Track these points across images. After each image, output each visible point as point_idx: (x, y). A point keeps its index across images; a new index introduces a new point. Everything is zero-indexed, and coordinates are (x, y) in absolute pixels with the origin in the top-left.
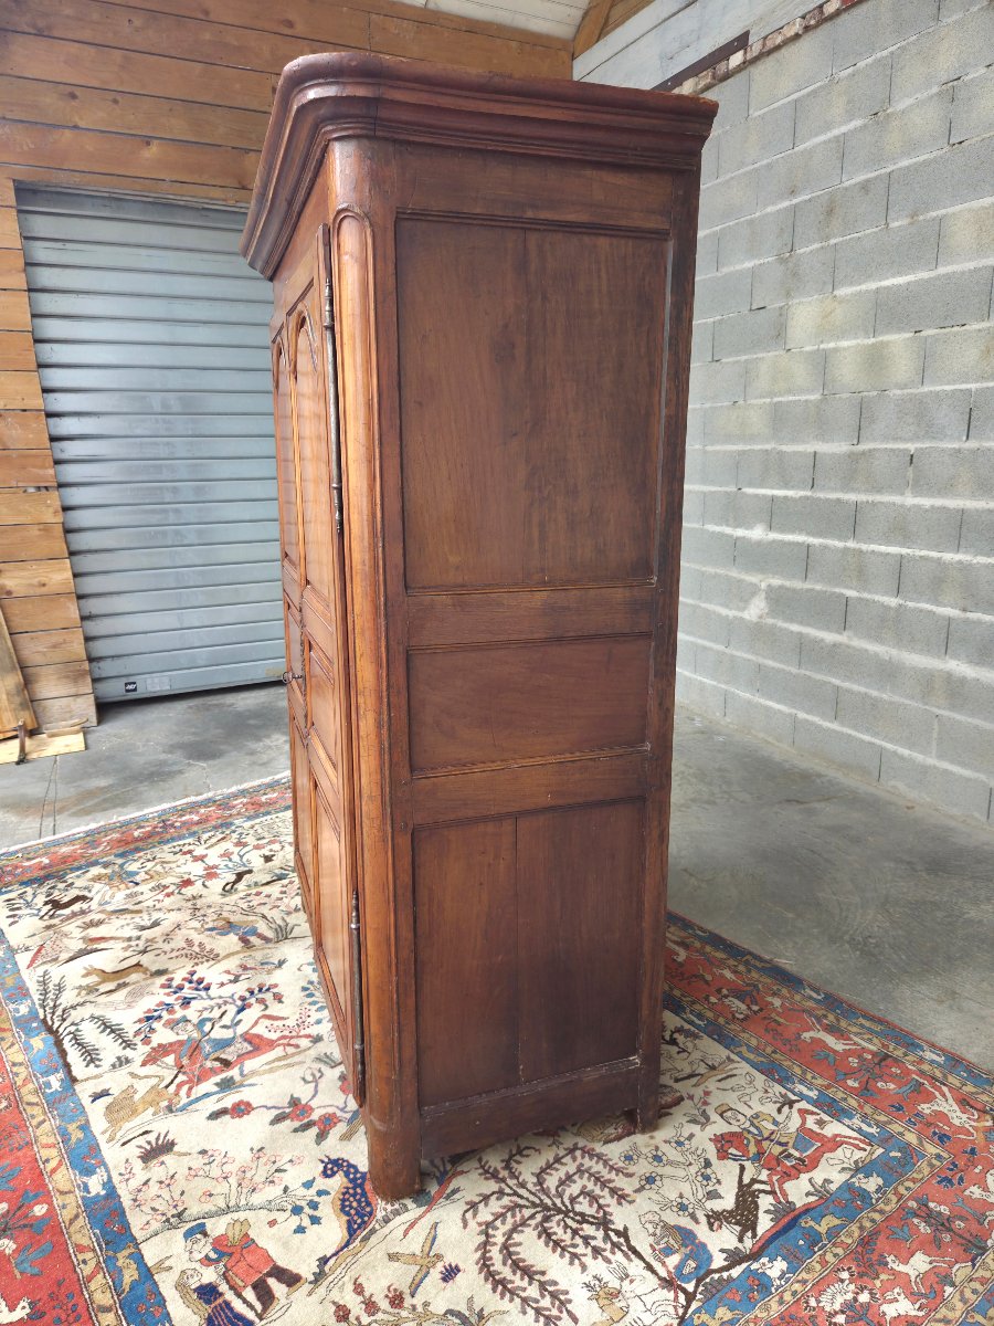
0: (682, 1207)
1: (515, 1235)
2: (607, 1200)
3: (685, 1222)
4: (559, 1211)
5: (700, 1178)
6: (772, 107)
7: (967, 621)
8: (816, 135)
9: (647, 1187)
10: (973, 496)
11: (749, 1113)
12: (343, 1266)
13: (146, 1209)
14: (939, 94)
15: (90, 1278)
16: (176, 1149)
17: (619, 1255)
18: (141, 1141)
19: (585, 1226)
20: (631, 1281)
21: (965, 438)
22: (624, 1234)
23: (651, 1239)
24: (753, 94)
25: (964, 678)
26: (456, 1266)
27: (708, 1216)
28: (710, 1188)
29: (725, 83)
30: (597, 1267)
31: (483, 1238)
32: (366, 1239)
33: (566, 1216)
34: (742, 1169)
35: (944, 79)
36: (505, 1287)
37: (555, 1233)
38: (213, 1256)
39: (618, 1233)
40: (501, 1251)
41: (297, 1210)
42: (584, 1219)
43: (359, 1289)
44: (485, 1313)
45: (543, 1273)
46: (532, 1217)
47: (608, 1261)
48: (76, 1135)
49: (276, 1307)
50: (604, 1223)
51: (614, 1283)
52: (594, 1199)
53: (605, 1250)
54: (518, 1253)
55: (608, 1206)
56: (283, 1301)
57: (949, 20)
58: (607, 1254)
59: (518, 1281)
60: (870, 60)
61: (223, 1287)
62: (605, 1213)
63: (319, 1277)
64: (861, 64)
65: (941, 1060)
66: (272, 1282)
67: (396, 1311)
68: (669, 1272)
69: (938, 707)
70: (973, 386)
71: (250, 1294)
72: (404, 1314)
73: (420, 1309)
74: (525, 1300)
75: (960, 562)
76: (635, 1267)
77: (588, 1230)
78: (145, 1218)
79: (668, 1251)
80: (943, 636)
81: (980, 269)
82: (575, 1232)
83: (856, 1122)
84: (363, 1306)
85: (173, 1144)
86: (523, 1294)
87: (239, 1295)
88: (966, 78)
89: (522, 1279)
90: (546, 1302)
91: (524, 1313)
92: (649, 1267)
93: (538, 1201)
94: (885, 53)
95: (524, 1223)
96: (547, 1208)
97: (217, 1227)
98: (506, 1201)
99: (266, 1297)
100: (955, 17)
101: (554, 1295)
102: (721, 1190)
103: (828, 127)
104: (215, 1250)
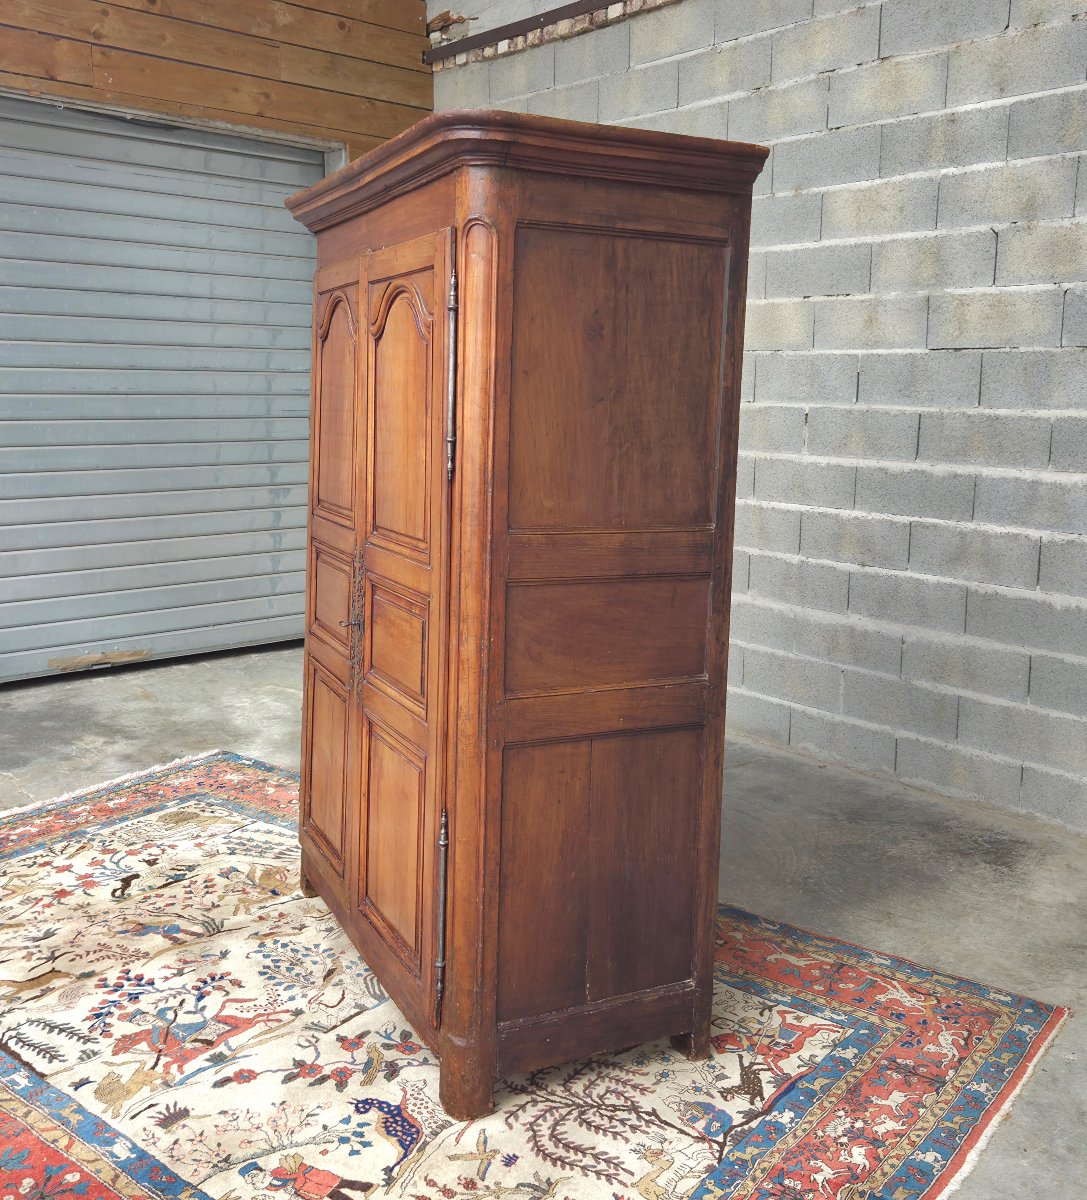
0: (697, 1089)
1: (558, 1128)
2: (630, 1092)
3: (703, 1098)
4: (592, 1106)
5: (706, 1068)
6: (654, 63)
7: (865, 575)
8: (700, 98)
9: (663, 1080)
10: (865, 456)
11: (736, 1019)
12: (409, 1170)
13: (188, 1161)
14: (816, 81)
16: (192, 1114)
17: (654, 1128)
18: (151, 1113)
19: (618, 1113)
20: (671, 1142)
21: (854, 400)
22: (654, 1113)
23: (678, 1114)
24: (633, 47)
25: (866, 631)
26: (514, 1155)
27: (721, 1092)
28: (717, 1073)
29: (603, 31)
30: (637, 1138)
31: (531, 1133)
32: (422, 1149)
33: (599, 1108)
34: (741, 1057)
35: (821, 69)
36: (563, 1162)
37: (593, 1121)
38: (277, 1183)
39: (647, 1113)
40: (550, 1140)
41: (344, 1140)
42: (615, 1108)
43: (431, 1183)
44: (553, 1180)
45: (593, 1148)
46: (569, 1113)
47: (647, 1133)
48: (74, 1117)
50: (634, 1108)
51: (656, 1146)
52: (619, 1094)
53: (641, 1126)
54: (567, 1139)
55: (634, 1097)
57: (823, 17)
58: (644, 1128)
59: (572, 1156)
60: (751, 38)
62: (632, 1102)
63: (389, 1181)
64: (743, 40)
65: (888, 963)
66: (345, 1191)
67: (472, 1192)
68: (699, 1133)
69: (843, 663)
70: (860, 352)
72: (480, 1193)
73: (493, 1187)
74: (583, 1168)
75: (856, 518)
76: (670, 1133)
77: (621, 1115)
78: (191, 1168)
79: (694, 1119)
80: (845, 591)
81: (860, 246)
82: (611, 1118)
83: (828, 1013)
84: (441, 1193)
85: (186, 1110)
86: (581, 1164)
88: (841, 72)
89: (576, 1155)
90: (603, 1166)
91: (587, 1175)
92: (682, 1132)
93: (570, 1103)
94: (765, 34)
95: (563, 1118)
96: (579, 1106)
98: (541, 1106)
100: (828, 16)
101: (607, 1161)
102: (726, 1072)
103: (712, 93)
104: (276, 1179)
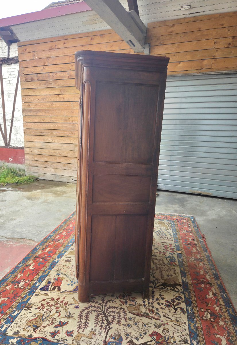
0: (128, 335)
1: (93, 312)
2: (116, 321)
3: (124, 337)
4: (105, 315)
5: (139, 334)
9: (126, 326)
12: (67, 294)
13: (58, 267)
15: (42, 270)
16: (70, 262)
17: (104, 331)
18: (68, 258)
19: (105, 321)
20: (100, 336)
22: (110, 328)
23: (113, 334)
26: (79, 307)
27: (130, 341)
28: (138, 337)
30: (98, 328)
31: (88, 307)
32: (74, 293)
33: (105, 317)
34: (152, 341)
36: (81, 316)
37: (99, 317)
38: (56, 279)
39: (109, 327)
40: (87, 312)
41: (72, 282)
42: (107, 320)
43: (64, 298)
44: (73, 317)
45: (89, 320)
46: (100, 312)
47: (101, 329)
48: (63, 252)
49: (53, 291)
50: (109, 323)
51: (97, 333)
52: (114, 318)
53: (103, 327)
54: (89, 314)
55: (114, 322)
56: (55, 291)
58: (102, 328)
59: (84, 318)
61: (51, 284)
62: (112, 323)
63: (62, 292)
66: (57, 288)
67: (64, 305)
68: (108, 341)
71: (53, 287)
72: (64, 307)
73: (67, 308)
74: (81, 321)
76: (104, 335)
77: (105, 322)
78: (56, 268)
79: (113, 338)
82: (103, 320)
84: (61, 301)
85: (71, 261)
86: (82, 320)
87: (52, 286)
89: (85, 318)
90: (83, 325)
91: (78, 323)
92: (106, 337)
93: (104, 310)
95: (97, 311)
96: (104, 312)
97: (61, 276)
98: (99, 306)
99: (54, 289)
101: (85, 325)
102: (140, 339)
104: (57, 279)
